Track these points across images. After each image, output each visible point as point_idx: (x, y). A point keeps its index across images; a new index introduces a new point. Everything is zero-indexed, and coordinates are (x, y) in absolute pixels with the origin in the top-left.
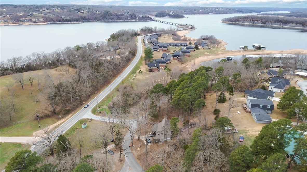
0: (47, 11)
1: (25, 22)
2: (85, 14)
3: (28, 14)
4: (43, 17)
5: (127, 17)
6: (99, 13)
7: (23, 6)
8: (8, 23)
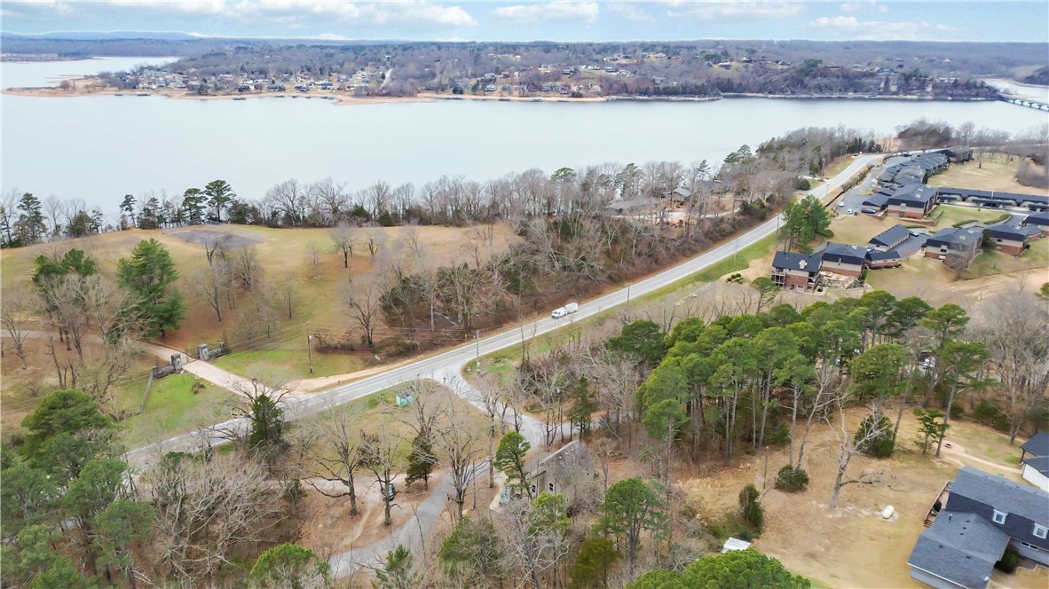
0: (624, 61)
1: (552, 94)
2: (734, 70)
3: (565, 71)
4: (601, 79)
5: (887, 82)
6: (785, 67)
7: (567, 46)
8: (510, 94)
